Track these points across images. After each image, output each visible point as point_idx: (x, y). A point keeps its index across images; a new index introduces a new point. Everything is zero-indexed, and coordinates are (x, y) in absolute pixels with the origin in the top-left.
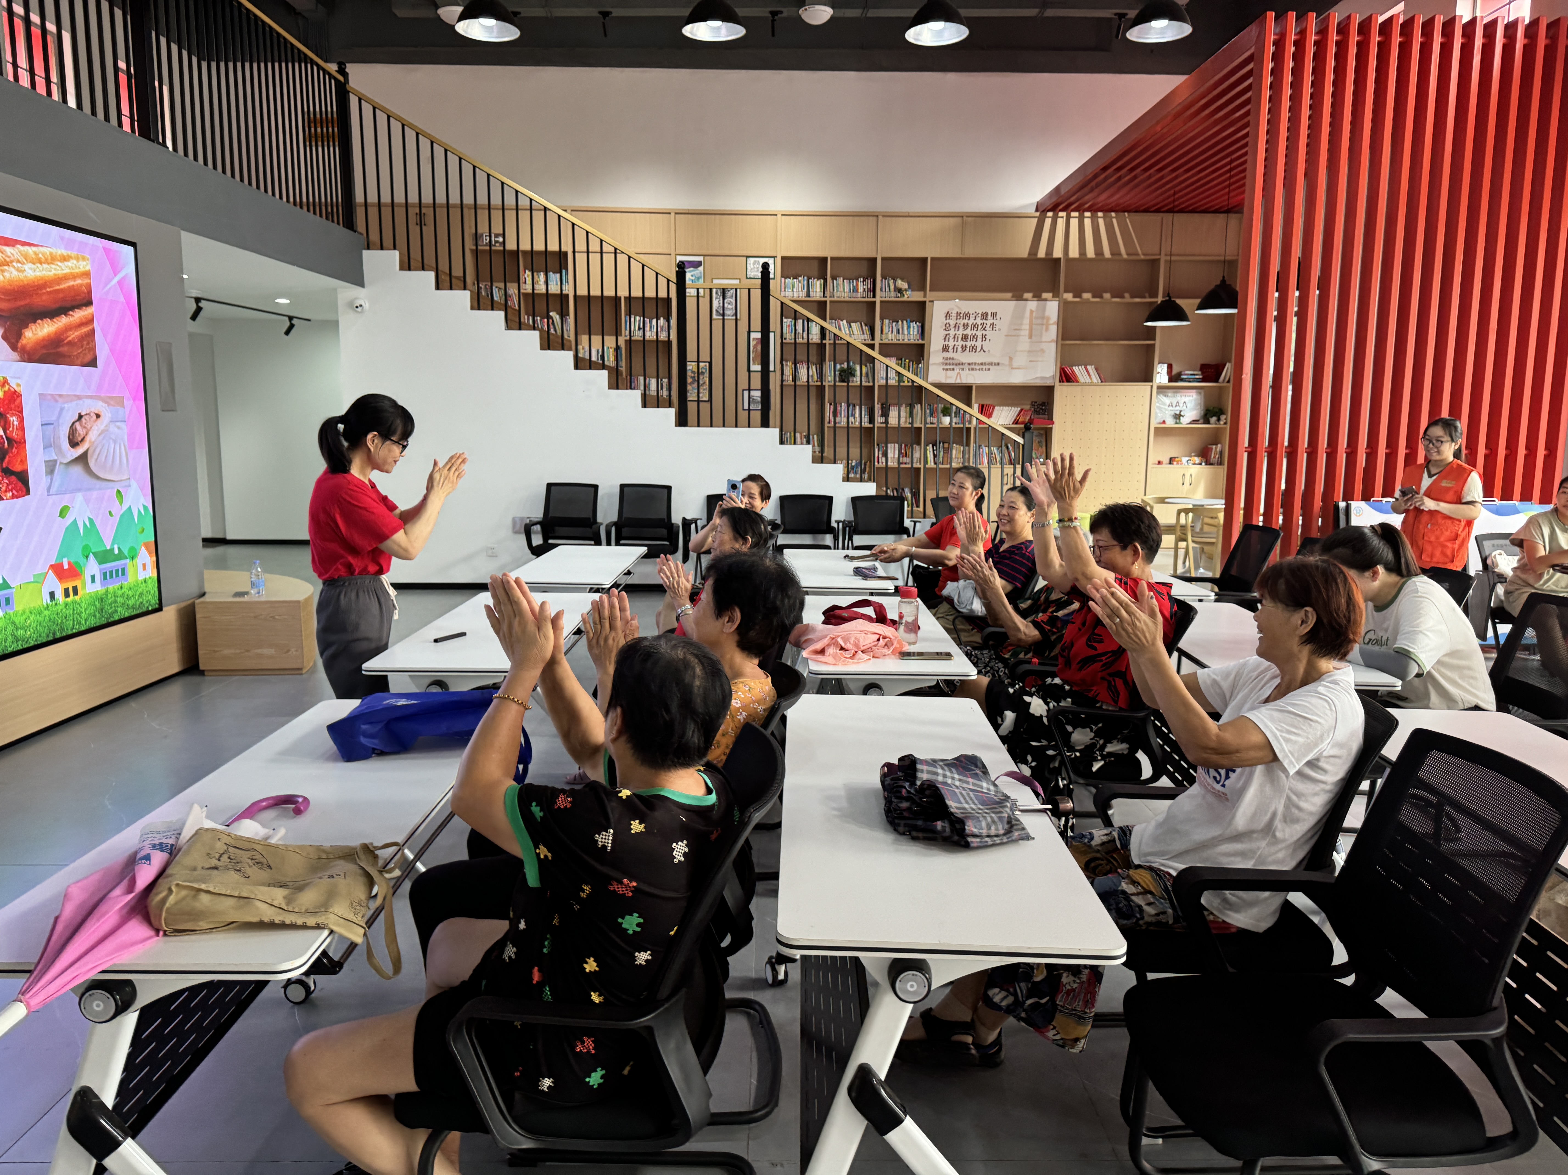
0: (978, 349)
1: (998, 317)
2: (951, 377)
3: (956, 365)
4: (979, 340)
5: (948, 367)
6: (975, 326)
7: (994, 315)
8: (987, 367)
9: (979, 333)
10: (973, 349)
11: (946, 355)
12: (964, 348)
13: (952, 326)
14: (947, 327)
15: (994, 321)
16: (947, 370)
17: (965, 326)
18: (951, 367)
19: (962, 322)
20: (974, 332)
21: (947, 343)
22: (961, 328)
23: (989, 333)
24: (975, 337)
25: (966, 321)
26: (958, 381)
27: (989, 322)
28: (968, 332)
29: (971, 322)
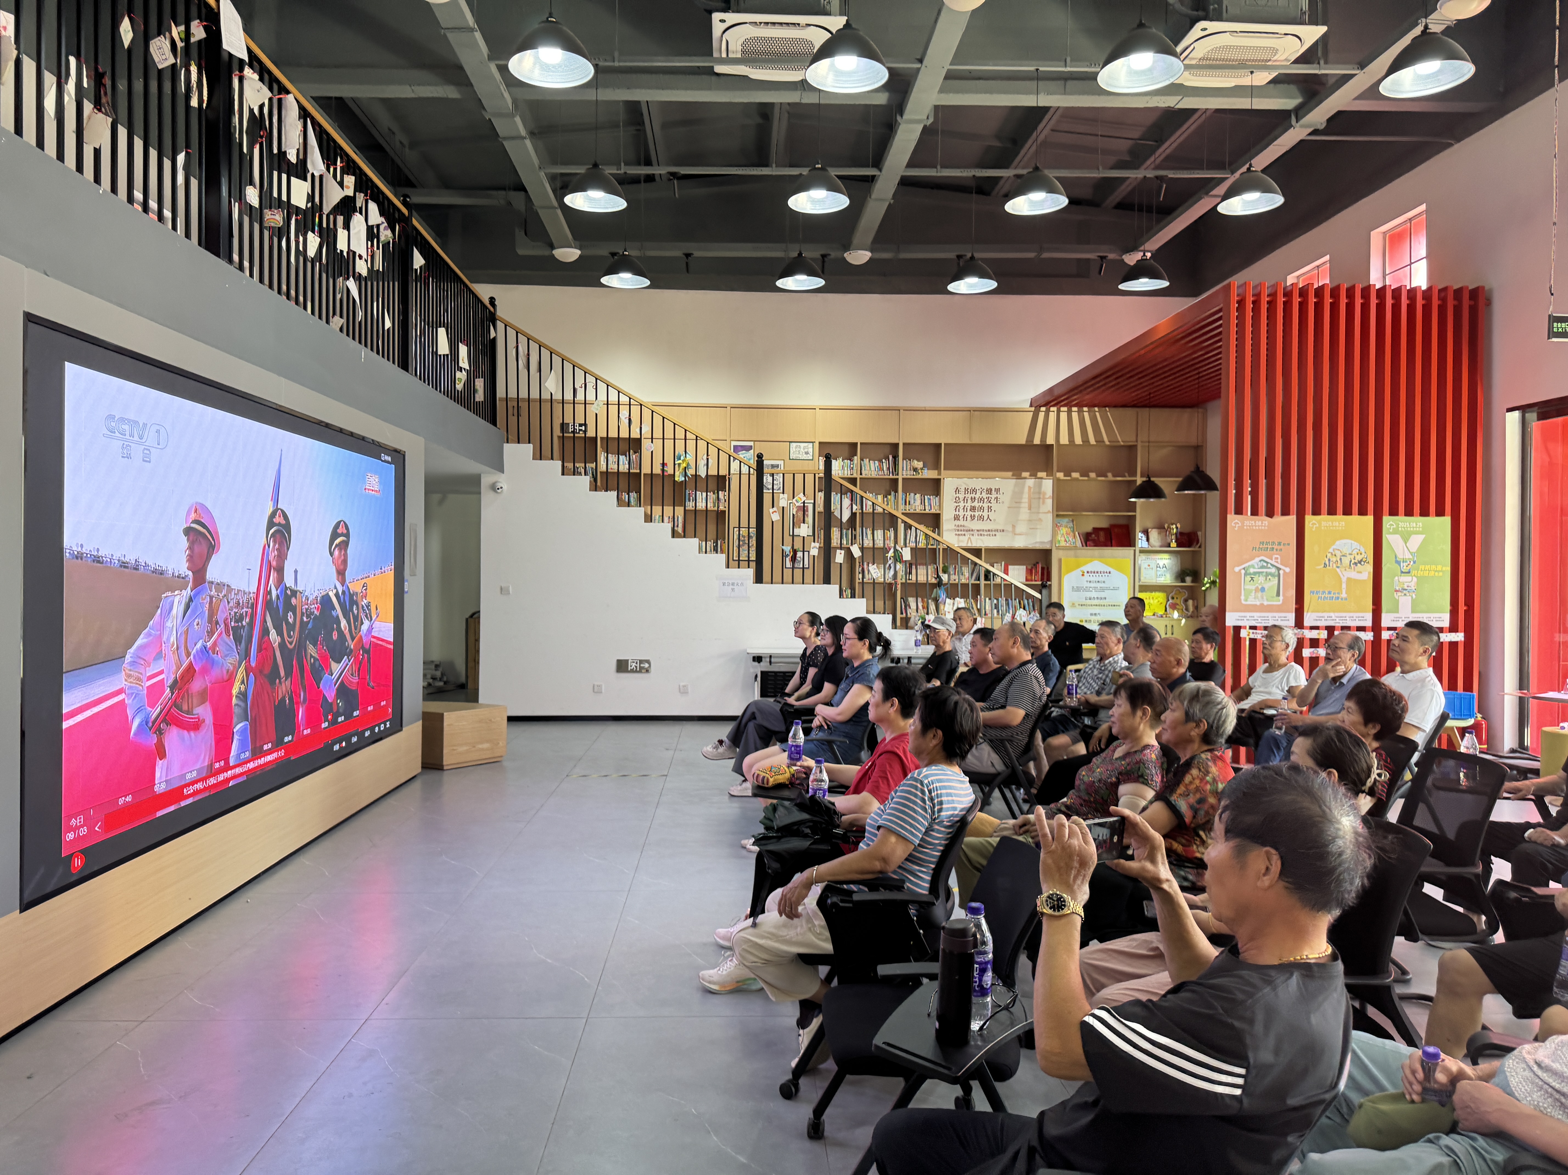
0: (985, 518)
1: (1001, 492)
2: (962, 541)
3: (966, 531)
4: (986, 511)
5: (960, 533)
6: (981, 500)
7: (997, 490)
8: (994, 533)
9: (985, 505)
10: (981, 518)
11: (957, 522)
12: (973, 518)
13: (961, 499)
14: (957, 500)
15: (998, 496)
16: (958, 535)
17: (973, 499)
18: (963, 533)
19: (969, 496)
20: (981, 504)
21: (957, 513)
22: (969, 501)
23: (994, 504)
24: (981, 509)
25: (973, 495)
26: (969, 545)
27: (994, 495)
28: (976, 504)
29: (977, 496)
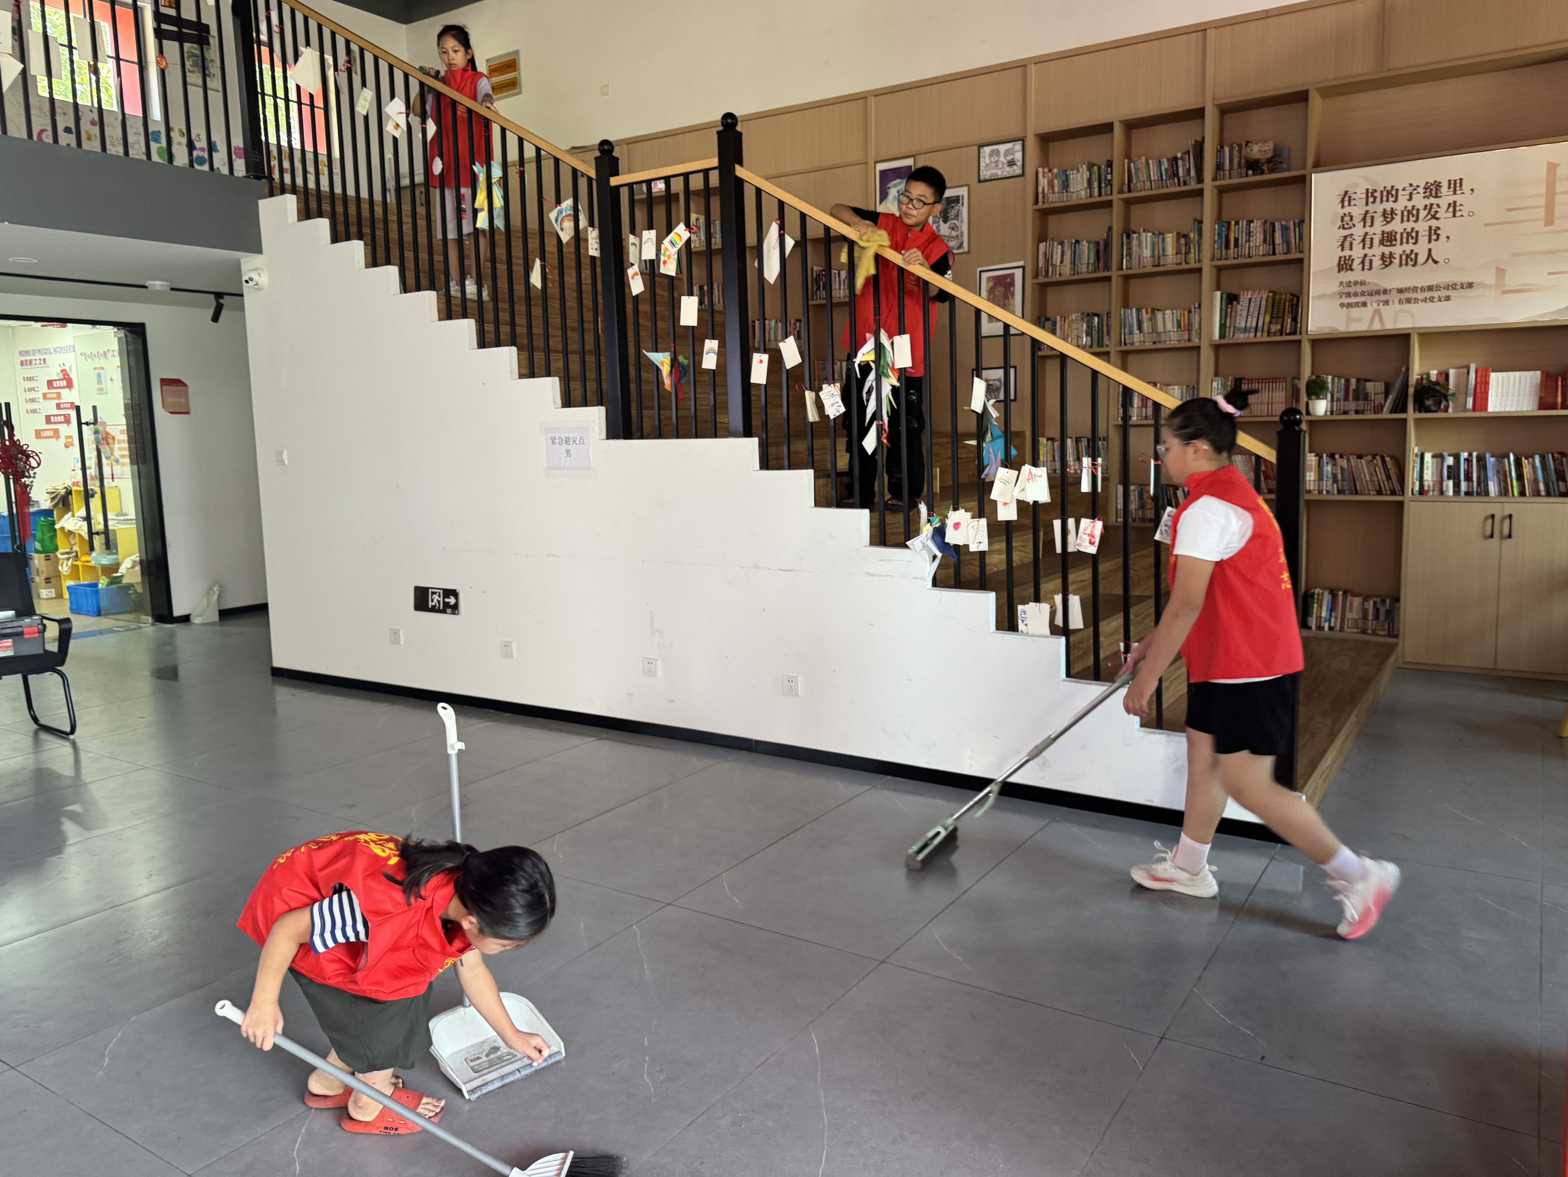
0: (1421, 259)
1: (1466, 187)
2: (1359, 320)
3: (1371, 294)
4: (1423, 240)
5: (1353, 300)
6: (1411, 214)
7: (1456, 185)
8: (1444, 293)
9: (1422, 227)
10: (1410, 259)
11: (1347, 276)
12: (1387, 260)
13: (1357, 218)
14: (1346, 222)
15: (1459, 198)
16: (1349, 305)
17: (1389, 216)
18: (1360, 299)
19: (1378, 208)
20: (1409, 226)
21: (1347, 253)
22: (1379, 220)
23: (1446, 223)
24: (1412, 236)
25: (1388, 206)
26: (1377, 327)
27: (1444, 202)
28: (1397, 226)
29: (1399, 207)
